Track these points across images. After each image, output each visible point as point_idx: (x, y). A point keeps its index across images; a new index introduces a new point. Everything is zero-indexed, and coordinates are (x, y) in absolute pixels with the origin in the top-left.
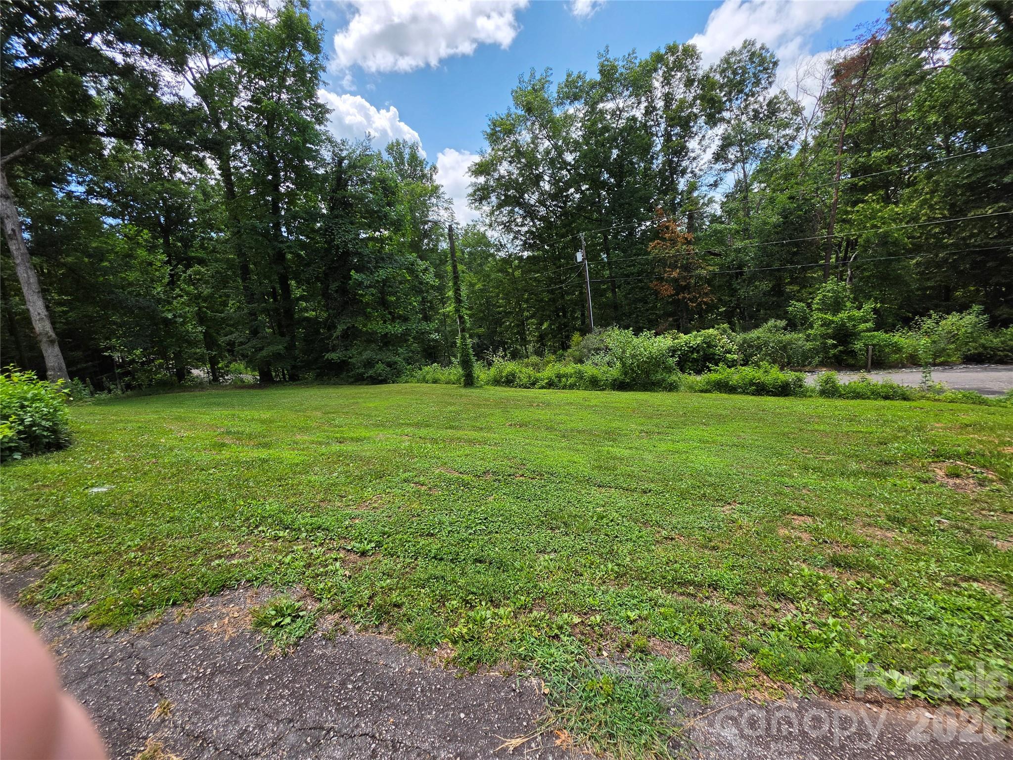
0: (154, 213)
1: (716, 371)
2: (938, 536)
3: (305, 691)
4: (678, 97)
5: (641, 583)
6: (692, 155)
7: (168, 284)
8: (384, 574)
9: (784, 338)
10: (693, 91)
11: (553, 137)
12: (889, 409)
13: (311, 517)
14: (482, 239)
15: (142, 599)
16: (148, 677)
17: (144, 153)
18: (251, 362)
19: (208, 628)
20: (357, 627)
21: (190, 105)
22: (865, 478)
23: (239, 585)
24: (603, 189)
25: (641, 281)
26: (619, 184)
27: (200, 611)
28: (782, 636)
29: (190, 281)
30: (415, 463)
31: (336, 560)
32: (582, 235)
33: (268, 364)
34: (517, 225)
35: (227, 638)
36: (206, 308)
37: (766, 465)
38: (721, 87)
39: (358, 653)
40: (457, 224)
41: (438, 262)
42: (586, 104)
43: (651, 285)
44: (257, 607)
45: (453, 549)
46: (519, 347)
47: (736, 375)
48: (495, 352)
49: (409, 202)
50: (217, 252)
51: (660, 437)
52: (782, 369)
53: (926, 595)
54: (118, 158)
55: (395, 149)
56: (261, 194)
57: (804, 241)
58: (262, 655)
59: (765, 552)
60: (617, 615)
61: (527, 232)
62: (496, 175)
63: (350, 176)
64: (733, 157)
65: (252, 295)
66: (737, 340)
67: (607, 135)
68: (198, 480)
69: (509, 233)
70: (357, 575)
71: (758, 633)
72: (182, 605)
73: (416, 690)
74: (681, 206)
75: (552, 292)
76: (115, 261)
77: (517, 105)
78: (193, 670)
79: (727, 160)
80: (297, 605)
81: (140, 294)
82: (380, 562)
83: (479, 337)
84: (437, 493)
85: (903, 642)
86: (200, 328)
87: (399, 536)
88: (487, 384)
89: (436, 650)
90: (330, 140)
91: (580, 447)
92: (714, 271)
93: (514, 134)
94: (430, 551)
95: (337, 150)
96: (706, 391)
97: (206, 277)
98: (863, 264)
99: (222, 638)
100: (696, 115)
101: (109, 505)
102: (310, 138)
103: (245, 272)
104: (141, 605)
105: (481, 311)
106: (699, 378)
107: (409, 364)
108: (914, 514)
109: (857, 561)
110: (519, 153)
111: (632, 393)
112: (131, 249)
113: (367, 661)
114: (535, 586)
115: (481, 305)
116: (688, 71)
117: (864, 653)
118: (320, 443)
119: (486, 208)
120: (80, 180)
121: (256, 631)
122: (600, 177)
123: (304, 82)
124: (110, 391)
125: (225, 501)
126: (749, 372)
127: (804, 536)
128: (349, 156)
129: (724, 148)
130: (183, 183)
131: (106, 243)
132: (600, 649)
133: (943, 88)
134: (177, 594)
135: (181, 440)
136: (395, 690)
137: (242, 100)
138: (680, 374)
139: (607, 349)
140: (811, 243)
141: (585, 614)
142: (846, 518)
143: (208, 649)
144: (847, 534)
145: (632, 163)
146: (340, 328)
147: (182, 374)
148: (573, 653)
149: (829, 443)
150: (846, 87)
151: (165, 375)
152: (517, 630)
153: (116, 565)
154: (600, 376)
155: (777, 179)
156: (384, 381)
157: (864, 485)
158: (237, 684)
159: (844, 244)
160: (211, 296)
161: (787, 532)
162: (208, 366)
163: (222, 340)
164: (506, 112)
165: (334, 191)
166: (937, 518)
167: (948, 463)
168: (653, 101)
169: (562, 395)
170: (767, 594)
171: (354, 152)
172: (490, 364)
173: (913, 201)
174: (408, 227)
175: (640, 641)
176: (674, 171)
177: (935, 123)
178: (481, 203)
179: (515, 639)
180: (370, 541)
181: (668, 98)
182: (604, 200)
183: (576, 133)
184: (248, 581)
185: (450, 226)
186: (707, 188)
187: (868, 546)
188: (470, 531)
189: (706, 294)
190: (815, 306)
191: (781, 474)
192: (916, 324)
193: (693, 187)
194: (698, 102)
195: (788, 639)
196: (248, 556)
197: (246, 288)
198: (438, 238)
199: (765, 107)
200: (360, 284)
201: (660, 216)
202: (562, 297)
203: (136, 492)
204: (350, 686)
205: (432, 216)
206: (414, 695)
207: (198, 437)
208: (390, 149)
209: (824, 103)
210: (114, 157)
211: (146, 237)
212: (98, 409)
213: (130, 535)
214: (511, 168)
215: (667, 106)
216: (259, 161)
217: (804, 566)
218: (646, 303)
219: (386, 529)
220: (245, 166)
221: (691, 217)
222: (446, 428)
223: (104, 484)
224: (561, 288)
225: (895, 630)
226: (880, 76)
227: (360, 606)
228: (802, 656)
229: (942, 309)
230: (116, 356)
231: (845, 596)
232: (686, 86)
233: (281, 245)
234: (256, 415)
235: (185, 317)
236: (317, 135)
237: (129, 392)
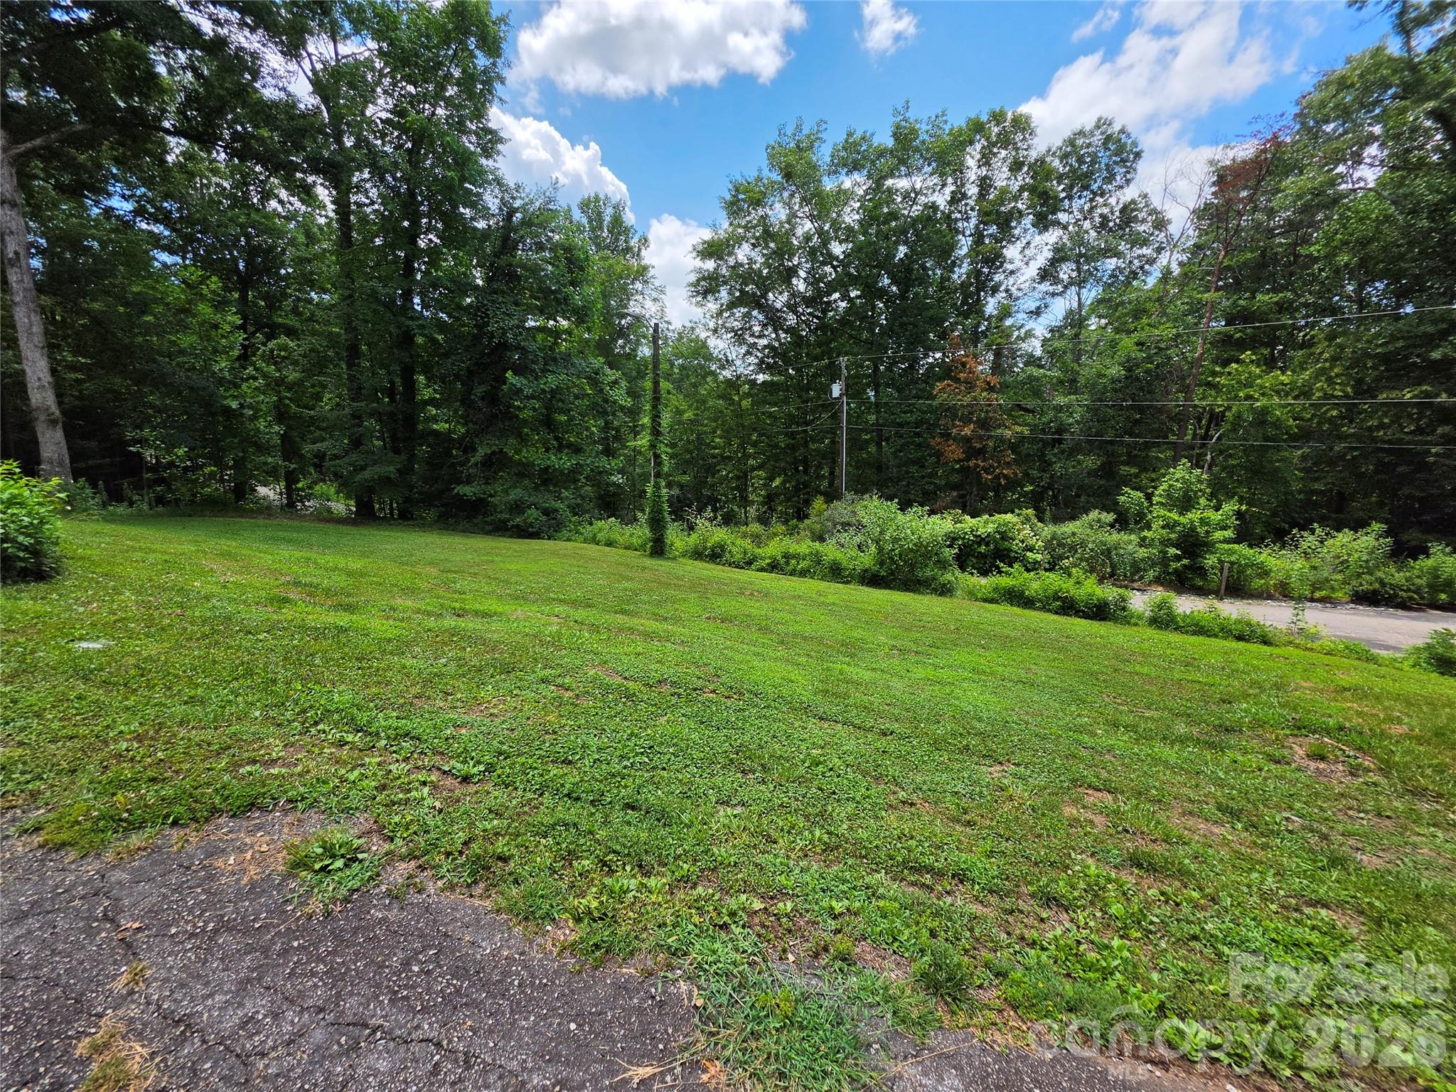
0: (231, 254)
1: (1010, 574)
2: (1283, 839)
3: (349, 970)
4: (999, 184)
5: (858, 861)
6: (1009, 267)
7: (239, 358)
8: (491, 811)
9: (1109, 538)
10: (1020, 178)
11: (819, 217)
12: (1241, 653)
13: (398, 718)
14: (701, 349)
15: (127, 811)
16: (119, 926)
17: (227, 166)
18: (345, 486)
19: (219, 863)
20: (440, 883)
21: (302, 106)
22: (1195, 747)
23: (275, 805)
24: (880, 298)
25: (918, 435)
26: (903, 295)
27: (212, 838)
28: (1044, 957)
29: (271, 358)
30: (562, 657)
31: (424, 783)
32: (843, 361)
33: (371, 490)
34: (752, 335)
35: (245, 880)
36: (290, 399)
37: (1061, 714)
38: (1060, 179)
39: (435, 921)
40: (669, 323)
41: (634, 373)
42: (869, 177)
43: (932, 443)
44: (297, 841)
45: (596, 786)
46: (736, 508)
47: (1035, 584)
48: (700, 511)
49: (602, 284)
50: (316, 321)
51: (919, 658)
52: (1101, 581)
53: (1254, 919)
54: (187, 169)
55: (592, 206)
56: (390, 246)
57: (1151, 406)
58: (293, 911)
59: (1039, 836)
60: (817, 903)
61: (766, 347)
62: (731, 261)
63: (522, 237)
64: (1065, 277)
65: (360, 388)
66: (1044, 534)
67: (894, 224)
68: (240, 647)
69: (740, 344)
70: (451, 809)
71: (1011, 950)
72: (187, 826)
73: (512, 983)
74: (986, 337)
75: (792, 435)
76: (163, 315)
77: (772, 167)
78: (187, 922)
79: (1056, 281)
80: (357, 842)
81: (195, 368)
82: (489, 793)
83: (681, 487)
84: (587, 703)
85: (1211, 982)
86: (277, 428)
87: (522, 760)
88: (684, 556)
89: (549, 928)
90: (499, 182)
91: (803, 660)
92: (1022, 432)
93: (764, 207)
94: (562, 785)
95: (507, 197)
96: (992, 601)
97: (295, 356)
98: (1229, 448)
99: (238, 880)
100: (1020, 212)
101: (102, 670)
102: (472, 175)
103: (353, 353)
104: (125, 820)
105: (688, 451)
106: (984, 581)
107: (575, 514)
108: (1254, 805)
109: (1166, 862)
110: (768, 235)
111: (887, 591)
112: (189, 302)
113: (446, 935)
114: (706, 852)
115: (688, 442)
116: (1017, 149)
117: (1155, 992)
118: (429, 614)
119: (712, 306)
120: (127, 193)
121: (290, 875)
122: (877, 282)
123: (471, 95)
124: (131, 504)
125: (274, 682)
126: (1054, 581)
127: (1098, 820)
128: (523, 209)
129: (1055, 262)
130: (279, 215)
131: (153, 288)
132: (784, 951)
133: (1361, 219)
134: (182, 809)
135: (225, 587)
136: (481, 980)
137: (379, 110)
138: (958, 573)
139: (860, 526)
140: (1160, 410)
141: (772, 898)
142: (1160, 801)
143: (215, 894)
144: (1158, 823)
145: (925, 269)
146: (481, 452)
147: (242, 491)
148: (745, 951)
149: (1152, 693)
150: (1230, 199)
151: (217, 489)
152: (670, 911)
153: (97, 757)
154: (844, 564)
155: (1125, 315)
156: (535, 535)
157: (1192, 757)
158: (250, 949)
159: (1207, 416)
160: (299, 383)
161: (1075, 812)
162: (283, 484)
163: (308, 449)
164: (756, 174)
165: (496, 255)
166: (1288, 815)
167: (1312, 739)
168: (963, 185)
169: (788, 583)
170: (1033, 895)
171: (531, 202)
172: (691, 528)
173: (1306, 369)
174: (597, 319)
175: (842, 944)
176: (981, 286)
177: (1347, 265)
178: (704, 298)
179: (665, 924)
180: (479, 762)
181: (985, 184)
182: (880, 315)
183: (851, 217)
184: (290, 801)
185: (656, 325)
186: (1025, 316)
187: (1184, 843)
188: (626, 763)
189: (1008, 464)
190: (1155, 499)
191: (1080, 730)
192: (1292, 539)
193: (1005, 312)
194: (1026, 194)
195: (1052, 961)
196: (296, 765)
197: (352, 378)
198: (638, 340)
199: (1117, 214)
200: (518, 392)
201: (956, 347)
202: (806, 444)
203: (145, 654)
204: (416, 969)
205: (634, 308)
206: (508, 990)
207: (251, 586)
208: (585, 206)
209: (1198, 218)
210: (180, 166)
211: (213, 286)
212: (108, 528)
213: (125, 716)
214: (753, 254)
215: (982, 196)
216: (393, 199)
217: (1090, 861)
218: (923, 466)
219: (505, 747)
220: (373, 203)
221: (998, 354)
222: (616, 613)
223: (98, 637)
224: (805, 431)
225: (1204, 965)
226: (1278, 191)
227: (448, 854)
228: (1068, 988)
229: (1330, 522)
230: (149, 455)
231: (1141, 911)
232: (1011, 170)
233: (411, 323)
234: (342, 562)
235: (257, 410)
236: (482, 172)
237: (160, 509)
